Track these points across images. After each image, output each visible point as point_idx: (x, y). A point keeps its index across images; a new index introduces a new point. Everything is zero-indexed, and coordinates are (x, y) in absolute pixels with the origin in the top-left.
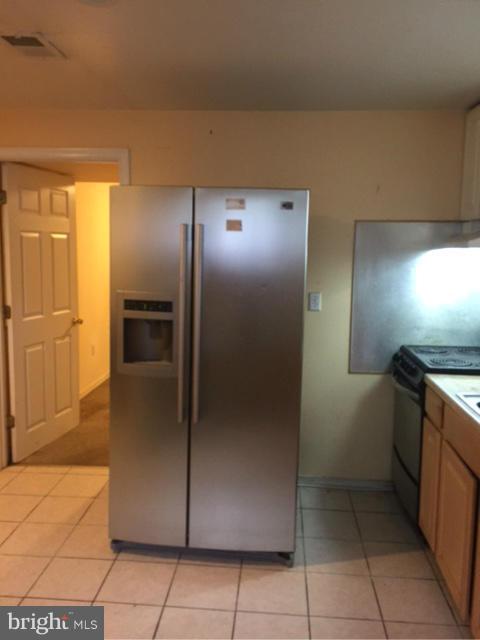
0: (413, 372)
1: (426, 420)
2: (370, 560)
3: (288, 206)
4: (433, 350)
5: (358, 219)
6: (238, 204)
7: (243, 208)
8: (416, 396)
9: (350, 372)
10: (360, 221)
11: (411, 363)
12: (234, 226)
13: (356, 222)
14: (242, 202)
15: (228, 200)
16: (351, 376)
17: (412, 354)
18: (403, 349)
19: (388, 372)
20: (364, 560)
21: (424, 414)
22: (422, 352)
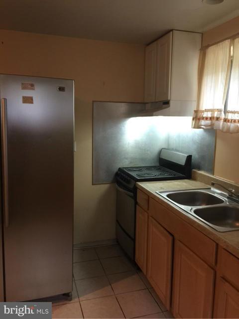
0: (128, 182)
1: (137, 206)
2: (112, 285)
3: (61, 89)
4: (135, 169)
5: (94, 100)
6: (30, 86)
7: (33, 89)
8: (132, 194)
9: (93, 184)
10: (95, 101)
11: (126, 177)
12: (28, 100)
13: (93, 101)
14: (32, 85)
15: (23, 84)
16: (94, 186)
17: (126, 172)
18: (120, 169)
19: (113, 182)
20: (110, 287)
21: (136, 203)
22: (130, 170)
